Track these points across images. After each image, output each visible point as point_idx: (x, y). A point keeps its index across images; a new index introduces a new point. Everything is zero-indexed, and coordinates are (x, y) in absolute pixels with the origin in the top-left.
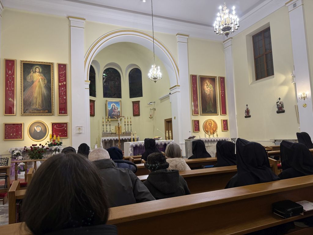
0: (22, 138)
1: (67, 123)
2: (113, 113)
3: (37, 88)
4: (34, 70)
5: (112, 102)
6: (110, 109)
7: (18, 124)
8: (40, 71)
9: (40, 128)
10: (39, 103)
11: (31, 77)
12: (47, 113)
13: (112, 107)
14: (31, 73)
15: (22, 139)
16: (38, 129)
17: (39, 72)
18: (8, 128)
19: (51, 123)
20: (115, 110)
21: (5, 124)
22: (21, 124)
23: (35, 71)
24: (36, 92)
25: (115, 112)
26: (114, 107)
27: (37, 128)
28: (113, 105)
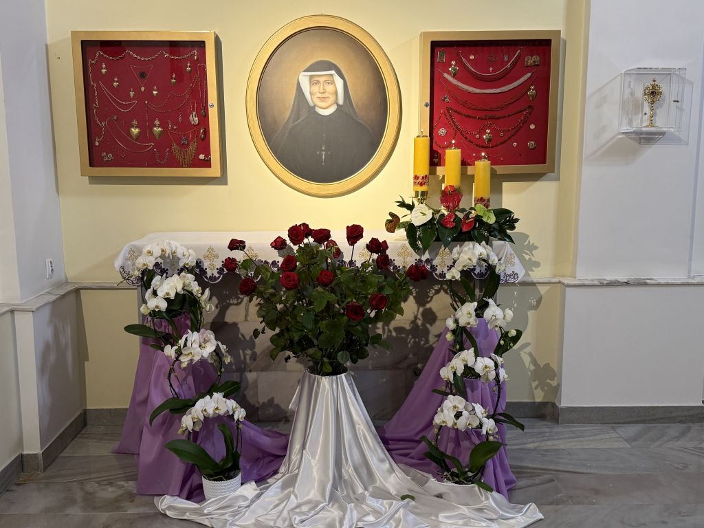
0: (207, 163)
1: (547, 43)
7: (174, 45)
9: (339, 82)
15: (214, 171)
18: (108, 80)
19: (425, 35)
21: (84, 44)
22: (201, 45)
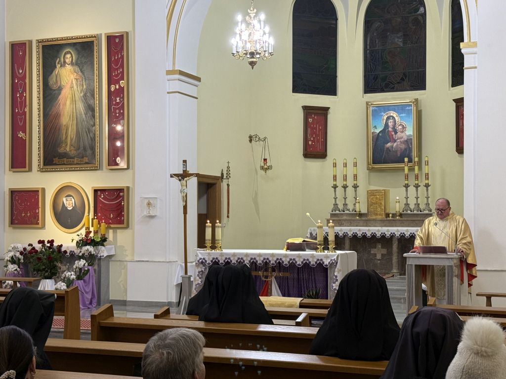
2: (389, 144)
3: (68, 103)
4: (62, 60)
5: (387, 108)
6: (378, 131)
8: (72, 60)
10: (71, 140)
11: (56, 77)
12: (86, 163)
13: (387, 125)
14: (56, 67)
16: (69, 203)
17: (72, 64)
20: (396, 133)
23: (65, 62)
24: (66, 113)
25: (395, 141)
26: (391, 124)
27: (67, 200)
28: (388, 118)
